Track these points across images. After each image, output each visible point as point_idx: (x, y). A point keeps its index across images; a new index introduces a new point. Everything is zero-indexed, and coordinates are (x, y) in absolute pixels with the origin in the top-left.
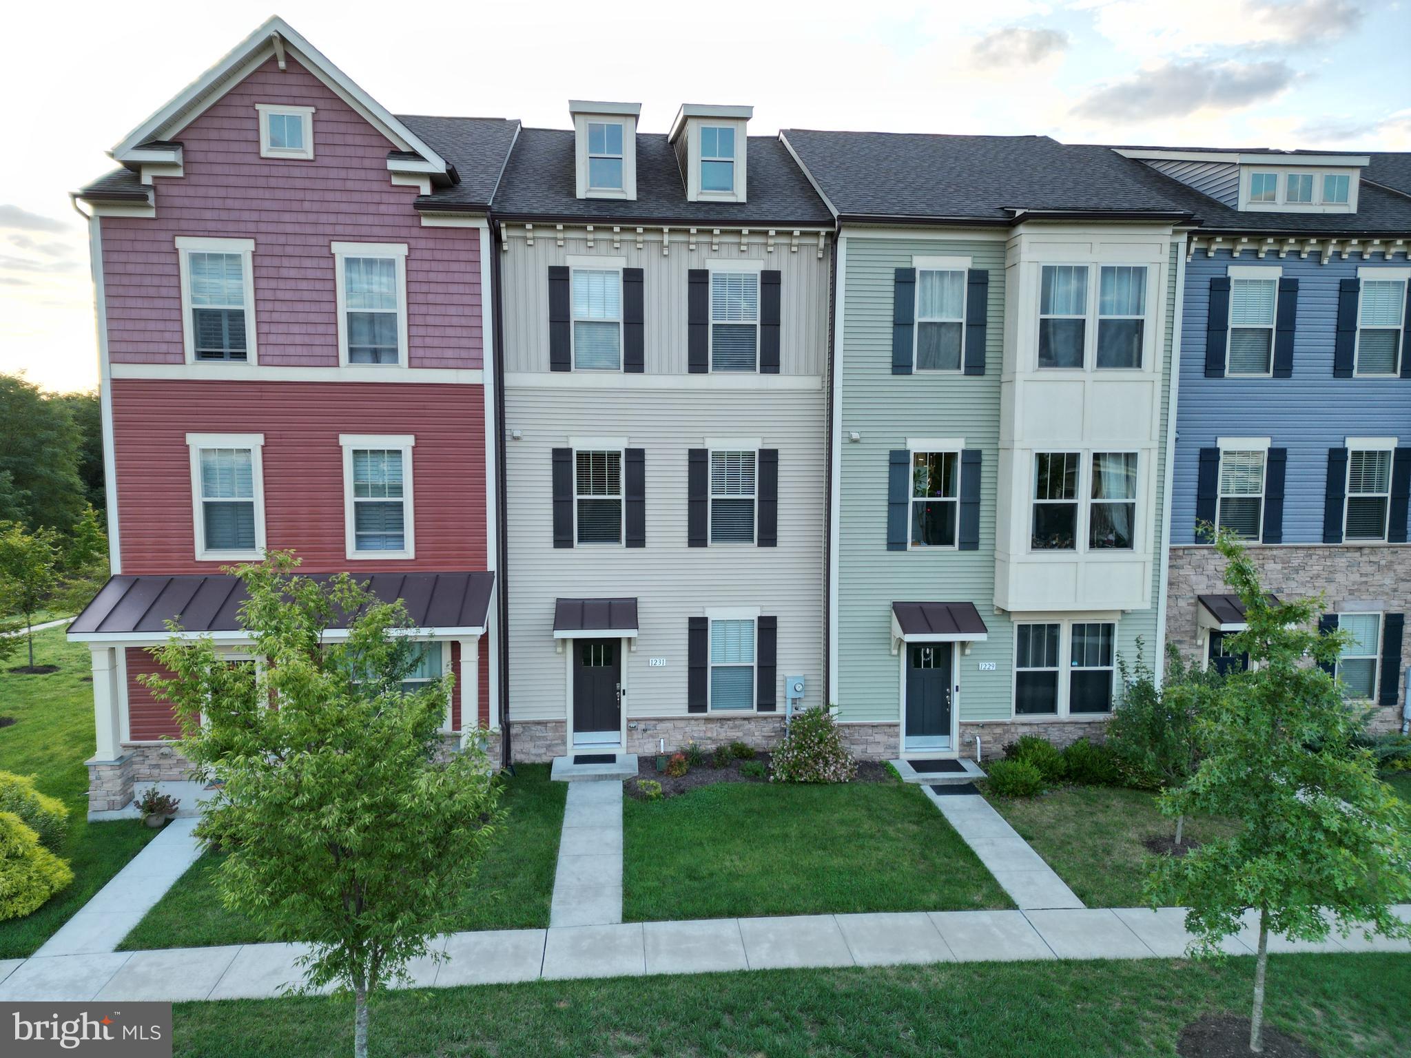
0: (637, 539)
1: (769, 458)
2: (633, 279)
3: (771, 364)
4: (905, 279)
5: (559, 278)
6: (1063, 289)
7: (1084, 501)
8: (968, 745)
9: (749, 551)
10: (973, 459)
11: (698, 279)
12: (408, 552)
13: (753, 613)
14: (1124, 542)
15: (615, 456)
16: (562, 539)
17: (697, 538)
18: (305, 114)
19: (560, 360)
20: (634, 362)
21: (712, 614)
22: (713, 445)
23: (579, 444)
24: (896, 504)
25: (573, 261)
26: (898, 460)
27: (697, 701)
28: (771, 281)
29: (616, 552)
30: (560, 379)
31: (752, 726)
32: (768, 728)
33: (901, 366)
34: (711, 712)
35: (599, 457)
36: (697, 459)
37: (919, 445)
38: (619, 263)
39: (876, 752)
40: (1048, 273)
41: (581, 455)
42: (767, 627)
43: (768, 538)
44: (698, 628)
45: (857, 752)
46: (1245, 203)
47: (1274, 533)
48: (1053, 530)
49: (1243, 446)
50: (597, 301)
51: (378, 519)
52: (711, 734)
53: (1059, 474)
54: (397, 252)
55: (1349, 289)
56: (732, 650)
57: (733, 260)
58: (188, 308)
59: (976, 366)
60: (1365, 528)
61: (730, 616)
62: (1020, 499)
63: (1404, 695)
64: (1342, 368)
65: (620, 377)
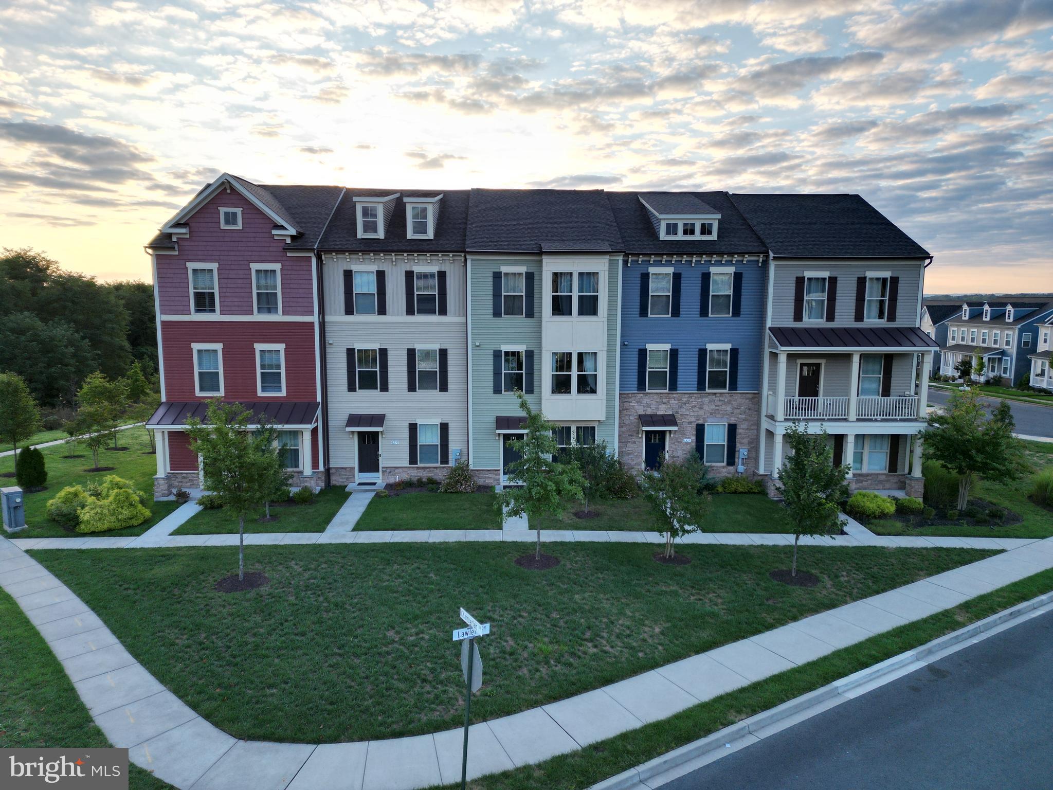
0: (385, 388)
1: (443, 353)
2: (381, 275)
3: (443, 311)
4: (497, 276)
5: (348, 275)
6: (564, 283)
7: (574, 373)
9: (435, 394)
10: (530, 354)
11: (409, 275)
12: (283, 393)
13: (438, 421)
14: (593, 391)
15: (374, 351)
16: (352, 388)
17: (412, 388)
18: (238, 211)
19: (349, 311)
20: (382, 311)
21: (419, 421)
22: (418, 347)
23: (358, 346)
24: (497, 373)
25: (354, 268)
26: (497, 354)
27: (413, 460)
28: (442, 275)
29: (375, 394)
30: (350, 318)
31: (438, 471)
32: (445, 472)
33: (497, 314)
34: (419, 465)
35: (367, 351)
36: (411, 353)
37: (505, 348)
38: (374, 268)
39: (489, 482)
40: (556, 275)
41: (359, 351)
42: (444, 427)
43: (444, 388)
44: (413, 428)
45: (481, 482)
46: (663, 236)
47: (674, 387)
48: (561, 385)
49: (658, 347)
50: (365, 285)
51: (271, 379)
52: (413, 474)
53: (563, 361)
54: (277, 267)
55: (706, 277)
56: (429, 438)
57: (425, 266)
58: (192, 292)
59: (530, 314)
60: (717, 380)
61: (429, 422)
62: (546, 372)
63: (739, 461)
64: (704, 312)
65: (375, 318)
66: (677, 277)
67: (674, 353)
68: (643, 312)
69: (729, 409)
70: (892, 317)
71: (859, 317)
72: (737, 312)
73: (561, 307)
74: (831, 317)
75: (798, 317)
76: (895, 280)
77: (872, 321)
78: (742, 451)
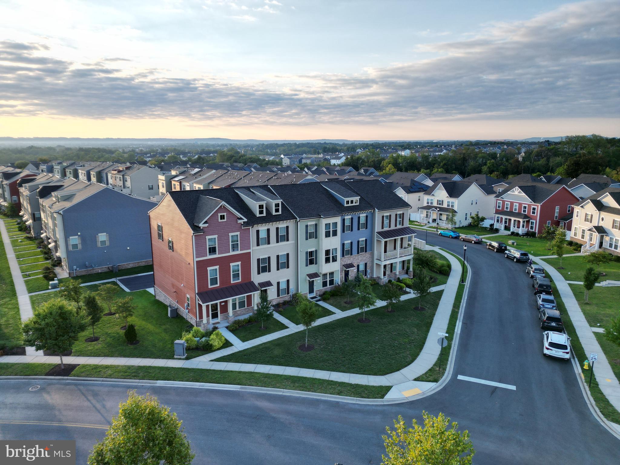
0: (269, 271)
1: (288, 255)
2: (268, 230)
3: (288, 240)
4: (307, 226)
5: (258, 232)
6: (328, 227)
7: (331, 256)
8: (317, 294)
9: (286, 270)
10: (316, 251)
11: (277, 229)
12: (240, 280)
13: (286, 280)
14: (336, 261)
15: (266, 258)
16: (259, 273)
17: (278, 269)
18: (225, 214)
19: (258, 245)
20: (269, 243)
21: (280, 281)
22: (280, 254)
23: (261, 257)
24: (307, 260)
25: (260, 229)
26: (307, 253)
27: (278, 295)
28: (287, 227)
29: (266, 274)
30: (258, 247)
31: (286, 297)
32: (288, 297)
33: (307, 239)
34: (280, 296)
35: (264, 258)
36: (278, 256)
37: (309, 250)
38: (266, 228)
39: (305, 297)
40: (326, 225)
41: (262, 259)
42: (288, 281)
43: (288, 267)
44: (278, 283)
46: (346, 205)
47: (351, 254)
48: (327, 260)
49: (347, 242)
50: (263, 235)
51: (236, 276)
52: (281, 300)
53: (327, 252)
54: (238, 233)
55: (359, 218)
56: (283, 286)
57: (282, 225)
58: (208, 247)
59: (316, 238)
60: (362, 251)
61: (283, 281)
62: (322, 257)
63: (368, 274)
64: (359, 229)
65: (267, 246)
66: (351, 219)
67: (351, 243)
68: (344, 231)
69: (365, 258)
70: (403, 225)
71: (396, 226)
72: (366, 228)
73: (328, 235)
74: (390, 227)
75: (383, 228)
76: (403, 214)
77: (399, 227)
78: (369, 271)
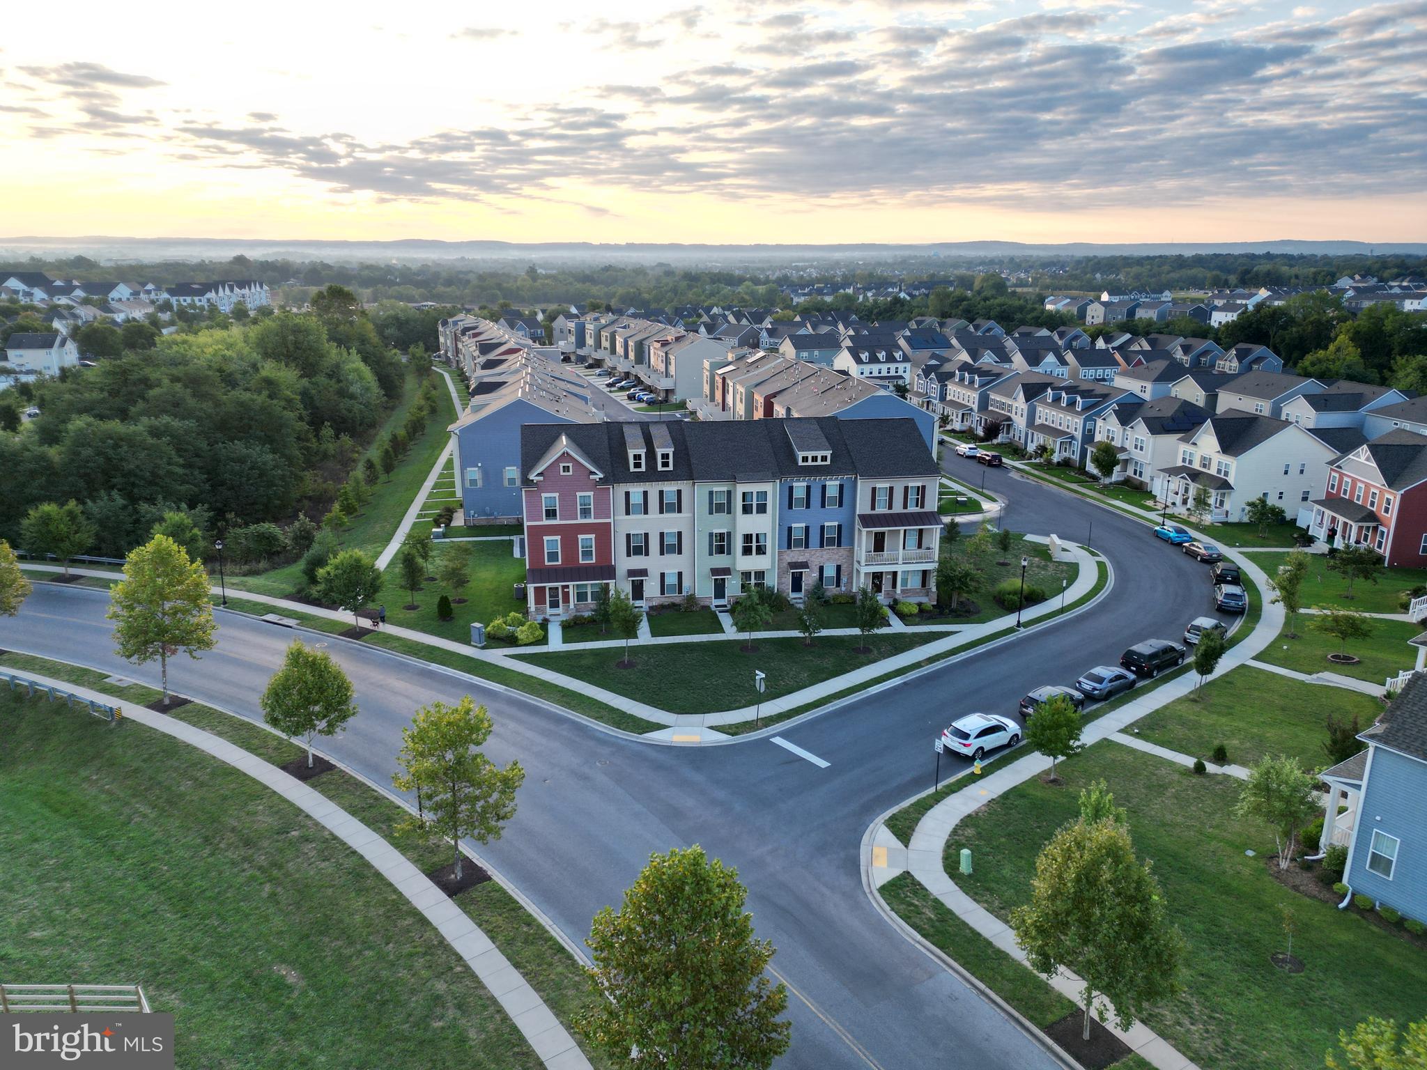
0: (647, 554)
1: (680, 534)
2: (645, 493)
3: (680, 511)
4: (711, 493)
5: (627, 494)
6: (748, 497)
7: (754, 544)
8: (729, 601)
9: (675, 556)
10: (729, 534)
11: (661, 493)
12: (594, 561)
13: (676, 571)
14: (764, 553)
15: (641, 534)
16: (629, 555)
17: (662, 553)
18: (570, 465)
19: (628, 513)
20: (646, 512)
21: (666, 572)
22: (665, 531)
23: (632, 532)
24: (711, 545)
25: (631, 490)
26: (711, 535)
27: (662, 592)
28: (679, 492)
29: (642, 557)
30: (628, 517)
31: (676, 598)
32: (680, 598)
33: (711, 513)
34: (666, 595)
35: (637, 535)
36: (662, 535)
37: (715, 531)
38: (642, 490)
39: (707, 603)
40: (744, 494)
41: (633, 535)
42: (680, 574)
43: (680, 552)
44: (663, 575)
45: (702, 604)
46: (800, 463)
47: (807, 546)
48: (747, 551)
49: (798, 526)
50: (637, 499)
51: (587, 554)
52: (665, 600)
53: (748, 538)
54: (591, 494)
55: (824, 487)
56: (671, 580)
57: (670, 488)
58: (544, 509)
59: (729, 512)
60: (831, 542)
61: (672, 573)
62: (739, 544)
63: (842, 584)
64: (823, 506)
65: (643, 516)
66: (808, 488)
67: (807, 528)
68: (790, 507)
69: (837, 557)
70: (922, 507)
71: (905, 507)
72: (841, 505)
73: (747, 510)
74: (890, 507)
75: (873, 508)
76: (924, 487)
77: (912, 509)
78: (844, 579)
